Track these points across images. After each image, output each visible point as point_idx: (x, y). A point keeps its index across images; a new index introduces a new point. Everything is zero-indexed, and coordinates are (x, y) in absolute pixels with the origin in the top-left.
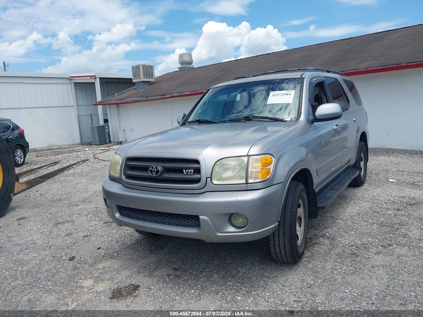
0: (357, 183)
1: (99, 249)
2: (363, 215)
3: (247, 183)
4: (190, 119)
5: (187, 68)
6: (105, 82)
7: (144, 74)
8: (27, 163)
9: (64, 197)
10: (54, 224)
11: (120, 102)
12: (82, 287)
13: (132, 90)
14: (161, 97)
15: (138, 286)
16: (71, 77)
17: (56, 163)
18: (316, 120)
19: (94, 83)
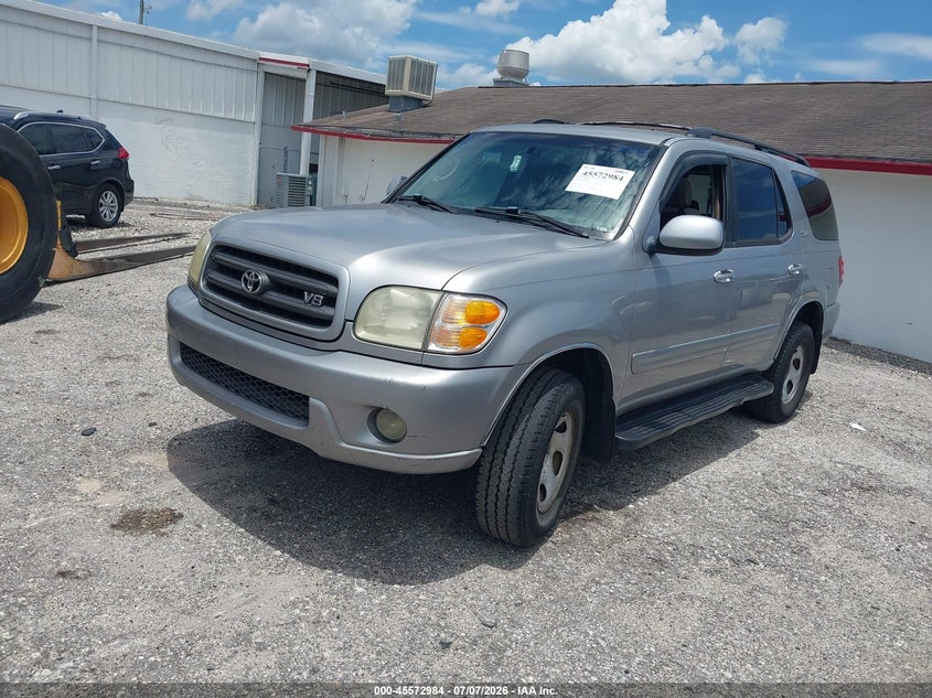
0: (770, 413)
1: (151, 425)
2: (737, 486)
3: (424, 350)
4: (409, 192)
5: (511, 85)
6: (329, 82)
7: (411, 81)
8: (124, 225)
9: (152, 307)
10: (99, 357)
11: (346, 131)
12: (74, 492)
13: (380, 111)
14: (430, 138)
15: (181, 516)
16: (261, 59)
17: (179, 236)
18: (659, 247)
19: (304, 81)
